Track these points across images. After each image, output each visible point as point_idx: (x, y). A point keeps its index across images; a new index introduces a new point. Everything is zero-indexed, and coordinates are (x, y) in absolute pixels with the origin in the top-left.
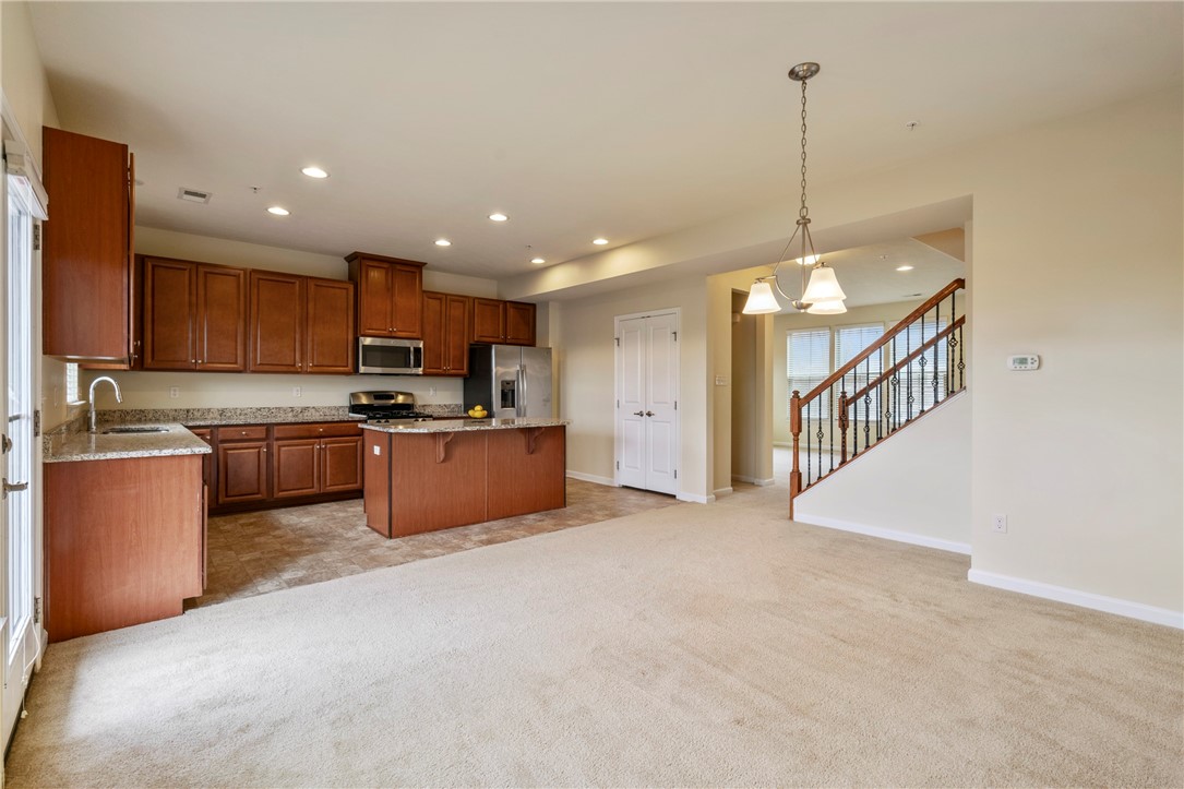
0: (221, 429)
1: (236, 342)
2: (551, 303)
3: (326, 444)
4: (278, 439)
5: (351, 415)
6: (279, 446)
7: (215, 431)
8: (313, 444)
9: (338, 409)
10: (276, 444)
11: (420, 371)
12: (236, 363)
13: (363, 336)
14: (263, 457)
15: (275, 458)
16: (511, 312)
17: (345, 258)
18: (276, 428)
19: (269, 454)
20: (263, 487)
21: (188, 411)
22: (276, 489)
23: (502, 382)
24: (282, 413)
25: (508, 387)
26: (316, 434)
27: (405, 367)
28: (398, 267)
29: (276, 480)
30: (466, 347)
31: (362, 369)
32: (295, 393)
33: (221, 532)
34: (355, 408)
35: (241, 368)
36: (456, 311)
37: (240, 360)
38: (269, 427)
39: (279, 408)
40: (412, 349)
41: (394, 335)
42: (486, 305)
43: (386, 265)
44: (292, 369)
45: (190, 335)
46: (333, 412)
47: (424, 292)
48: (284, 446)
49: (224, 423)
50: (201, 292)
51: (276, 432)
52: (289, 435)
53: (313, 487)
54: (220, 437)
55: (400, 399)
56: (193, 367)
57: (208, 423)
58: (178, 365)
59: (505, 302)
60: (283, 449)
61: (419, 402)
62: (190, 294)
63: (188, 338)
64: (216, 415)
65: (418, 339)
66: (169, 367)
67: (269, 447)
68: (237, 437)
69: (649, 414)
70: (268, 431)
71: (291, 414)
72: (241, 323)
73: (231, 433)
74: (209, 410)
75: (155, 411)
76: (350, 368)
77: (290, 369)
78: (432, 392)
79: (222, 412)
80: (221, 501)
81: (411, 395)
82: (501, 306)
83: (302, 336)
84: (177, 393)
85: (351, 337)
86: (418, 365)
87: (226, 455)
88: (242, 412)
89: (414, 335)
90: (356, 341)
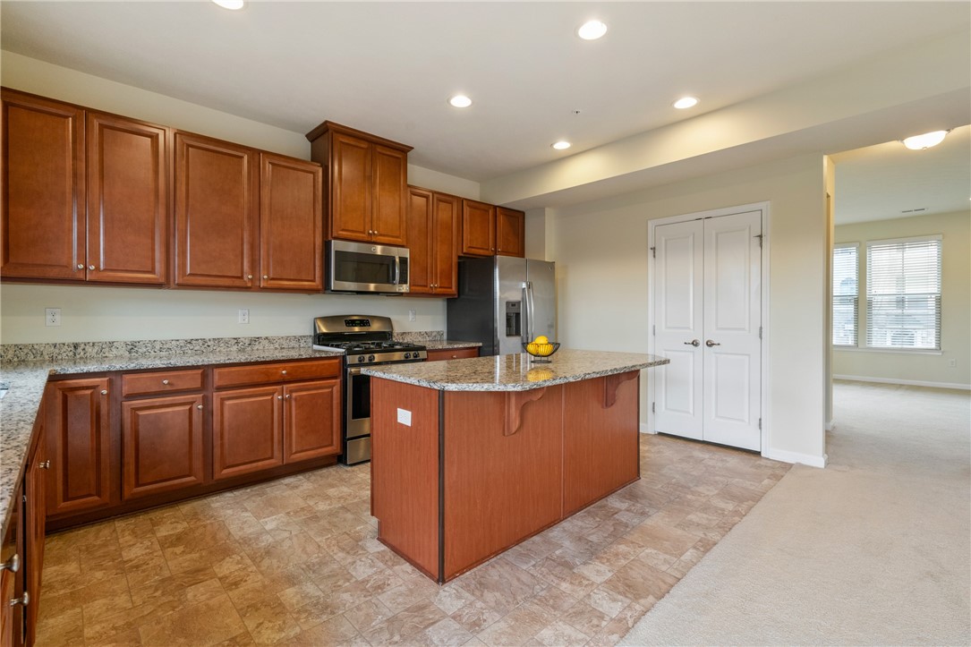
0: (127, 377)
1: (153, 239)
2: (547, 209)
3: (291, 392)
4: (219, 389)
5: (316, 347)
6: (223, 400)
7: (117, 380)
8: (272, 394)
9: (298, 339)
10: (216, 397)
11: (405, 288)
12: (153, 271)
13: (335, 238)
14: (197, 418)
15: (216, 418)
16: (501, 219)
17: (307, 136)
18: (216, 371)
19: (207, 413)
20: (198, 464)
21: (76, 346)
22: (217, 466)
23: (508, 303)
24: (223, 348)
25: (514, 310)
26: (277, 378)
27: (388, 282)
28: (379, 149)
29: (217, 451)
30: (455, 260)
31: (334, 285)
32: (240, 318)
33: (124, 568)
34: (321, 339)
35: (162, 280)
36: (445, 213)
37: (159, 267)
38: (206, 371)
39: (219, 340)
40: (397, 260)
41: (374, 240)
42: (476, 208)
43: (364, 145)
44: (238, 283)
45: (75, 224)
46: (293, 344)
47: (409, 186)
48: (229, 399)
49: (131, 366)
50: (95, 157)
51: (217, 378)
52: (237, 382)
53: (272, 458)
54: (126, 390)
55: (376, 327)
56: (81, 276)
57: (105, 367)
58: (53, 273)
59: (495, 207)
60: (227, 403)
61: (397, 330)
62: (75, 158)
63: (71, 230)
64: (123, 351)
65: (403, 246)
66: (35, 274)
67: (206, 401)
68: (154, 389)
69: (710, 344)
70: (204, 377)
71: (235, 348)
72: (162, 211)
73: (144, 383)
74: (112, 343)
75: (19, 347)
76: (318, 283)
77: (235, 284)
78: (411, 317)
79: (132, 347)
80: (127, 494)
81: (389, 320)
82: (491, 212)
83: (252, 235)
84: (58, 317)
85: (319, 241)
86: (403, 281)
87: (135, 419)
88: (164, 347)
89: (399, 241)
90: (326, 246)
